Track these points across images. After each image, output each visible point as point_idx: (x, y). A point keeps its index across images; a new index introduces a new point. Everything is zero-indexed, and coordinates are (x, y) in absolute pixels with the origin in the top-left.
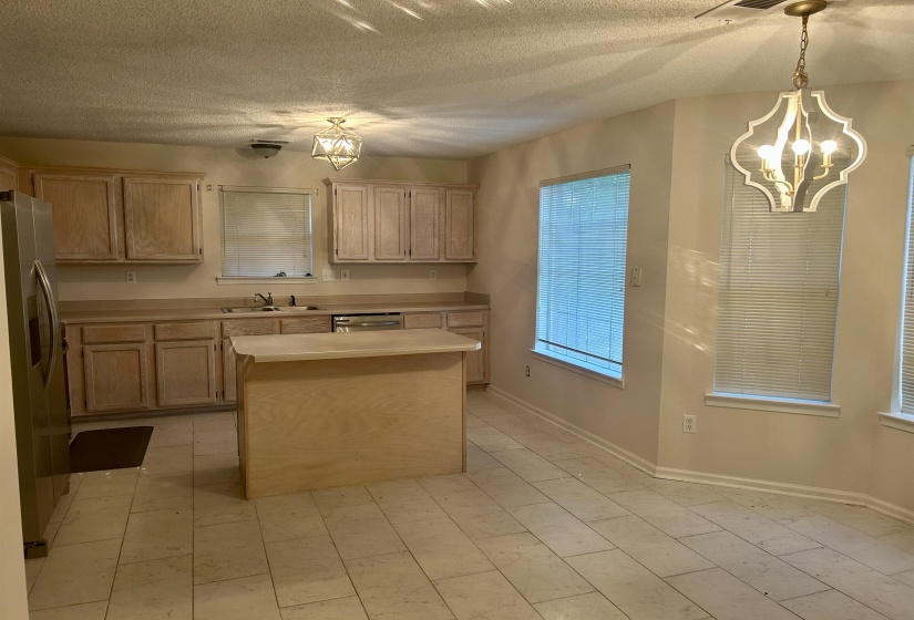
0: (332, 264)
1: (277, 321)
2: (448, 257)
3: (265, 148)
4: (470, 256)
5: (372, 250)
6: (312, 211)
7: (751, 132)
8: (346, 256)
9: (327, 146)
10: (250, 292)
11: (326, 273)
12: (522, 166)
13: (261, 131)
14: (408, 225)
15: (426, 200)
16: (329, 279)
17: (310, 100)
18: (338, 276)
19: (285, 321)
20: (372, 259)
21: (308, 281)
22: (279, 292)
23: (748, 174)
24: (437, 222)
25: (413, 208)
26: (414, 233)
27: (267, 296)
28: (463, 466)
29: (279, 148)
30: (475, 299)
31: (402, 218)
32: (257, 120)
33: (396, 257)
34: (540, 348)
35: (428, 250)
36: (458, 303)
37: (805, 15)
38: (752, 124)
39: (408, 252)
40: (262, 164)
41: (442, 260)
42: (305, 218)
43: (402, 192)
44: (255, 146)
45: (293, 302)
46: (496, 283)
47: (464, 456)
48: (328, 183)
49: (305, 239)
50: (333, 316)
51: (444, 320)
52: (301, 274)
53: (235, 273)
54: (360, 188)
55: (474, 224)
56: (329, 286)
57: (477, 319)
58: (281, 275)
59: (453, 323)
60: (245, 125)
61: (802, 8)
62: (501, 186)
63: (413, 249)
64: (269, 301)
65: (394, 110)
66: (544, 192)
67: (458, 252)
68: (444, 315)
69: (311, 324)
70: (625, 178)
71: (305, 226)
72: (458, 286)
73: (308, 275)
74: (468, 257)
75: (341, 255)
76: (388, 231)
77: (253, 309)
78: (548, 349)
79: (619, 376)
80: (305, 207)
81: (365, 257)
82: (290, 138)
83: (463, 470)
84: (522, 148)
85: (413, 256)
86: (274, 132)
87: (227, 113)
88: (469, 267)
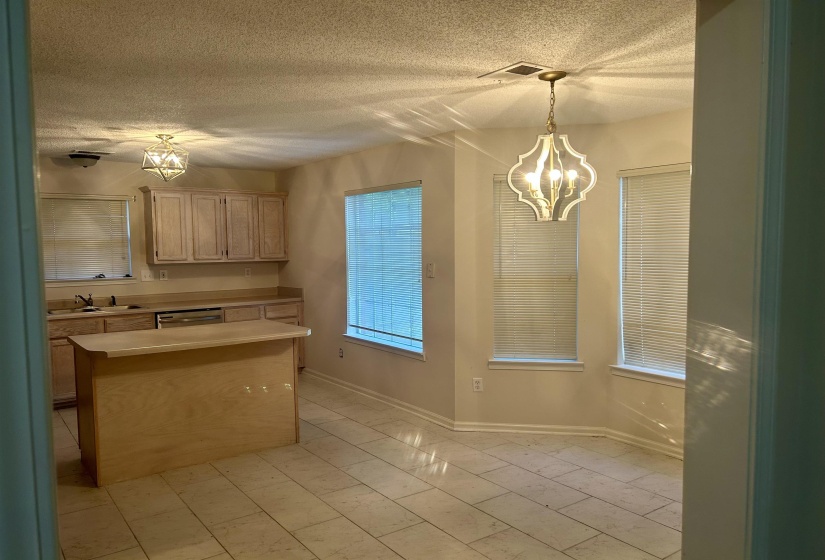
0: (151, 265)
1: (101, 320)
2: (263, 256)
3: (85, 158)
4: (282, 255)
5: (191, 251)
6: (130, 216)
7: (521, 163)
8: (166, 258)
9: (157, 160)
10: (70, 295)
11: (146, 274)
12: (328, 179)
13: (87, 143)
14: (224, 229)
15: (239, 206)
16: (148, 279)
17: (145, 119)
18: (157, 276)
19: (108, 320)
20: (191, 260)
21: (128, 281)
22: (99, 293)
23: (520, 194)
24: (251, 225)
25: (229, 214)
26: (230, 236)
27: (87, 297)
28: (296, 437)
29: (98, 158)
30: (288, 293)
31: (218, 221)
32: (87, 133)
33: (214, 258)
34: (351, 332)
35: (244, 250)
36: (271, 297)
37: (552, 81)
38: (521, 157)
39: (225, 253)
40: (79, 173)
41: (257, 259)
42: (123, 222)
43: (217, 198)
44: (72, 156)
45: (113, 302)
46: (308, 278)
47: (297, 429)
48: (145, 191)
49: (123, 241)
50: (156, 314)
51: (262, 312)
52: (120, 276)
53: (53, 277)
54: (178, 195)
55: (284, 227)
56: (148, 285)
57: (293, 311)
58: (100, 276)
59: (269, 315)
60: (72, 139)
61: (550, 76)
62: (309, 196)
63: (230, 250)
64: (89, 302)
65: (222, 130)
66: (348, 201)
67: (271, 251)
68: (262, 308)
69: (136, 321)
70: (417, 192)
71: (123, 230)
72: (272, 281)
73: (128, 276)
74: (280, 256)
75: (161, 257)
76: (206, 233)
77: (73, 310)
78: (357, 332)
79: (420, 351)
80: (123, 213)
81: (184, 257)
82: (113, 150)
83: (297, 441)
84: (326, 165)
85: (230, 256)
86: (98, 145)
87: (57, 127)
88: (281, 265)
